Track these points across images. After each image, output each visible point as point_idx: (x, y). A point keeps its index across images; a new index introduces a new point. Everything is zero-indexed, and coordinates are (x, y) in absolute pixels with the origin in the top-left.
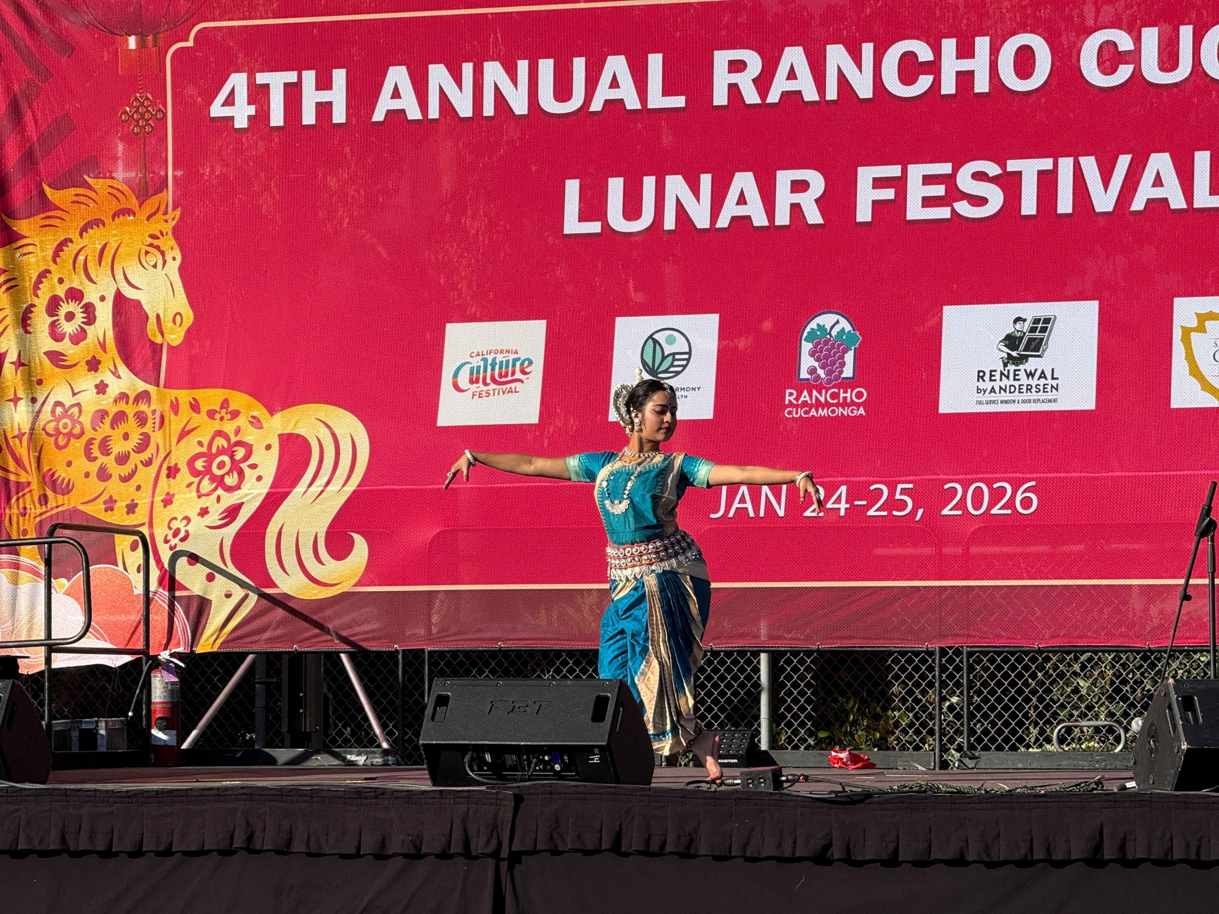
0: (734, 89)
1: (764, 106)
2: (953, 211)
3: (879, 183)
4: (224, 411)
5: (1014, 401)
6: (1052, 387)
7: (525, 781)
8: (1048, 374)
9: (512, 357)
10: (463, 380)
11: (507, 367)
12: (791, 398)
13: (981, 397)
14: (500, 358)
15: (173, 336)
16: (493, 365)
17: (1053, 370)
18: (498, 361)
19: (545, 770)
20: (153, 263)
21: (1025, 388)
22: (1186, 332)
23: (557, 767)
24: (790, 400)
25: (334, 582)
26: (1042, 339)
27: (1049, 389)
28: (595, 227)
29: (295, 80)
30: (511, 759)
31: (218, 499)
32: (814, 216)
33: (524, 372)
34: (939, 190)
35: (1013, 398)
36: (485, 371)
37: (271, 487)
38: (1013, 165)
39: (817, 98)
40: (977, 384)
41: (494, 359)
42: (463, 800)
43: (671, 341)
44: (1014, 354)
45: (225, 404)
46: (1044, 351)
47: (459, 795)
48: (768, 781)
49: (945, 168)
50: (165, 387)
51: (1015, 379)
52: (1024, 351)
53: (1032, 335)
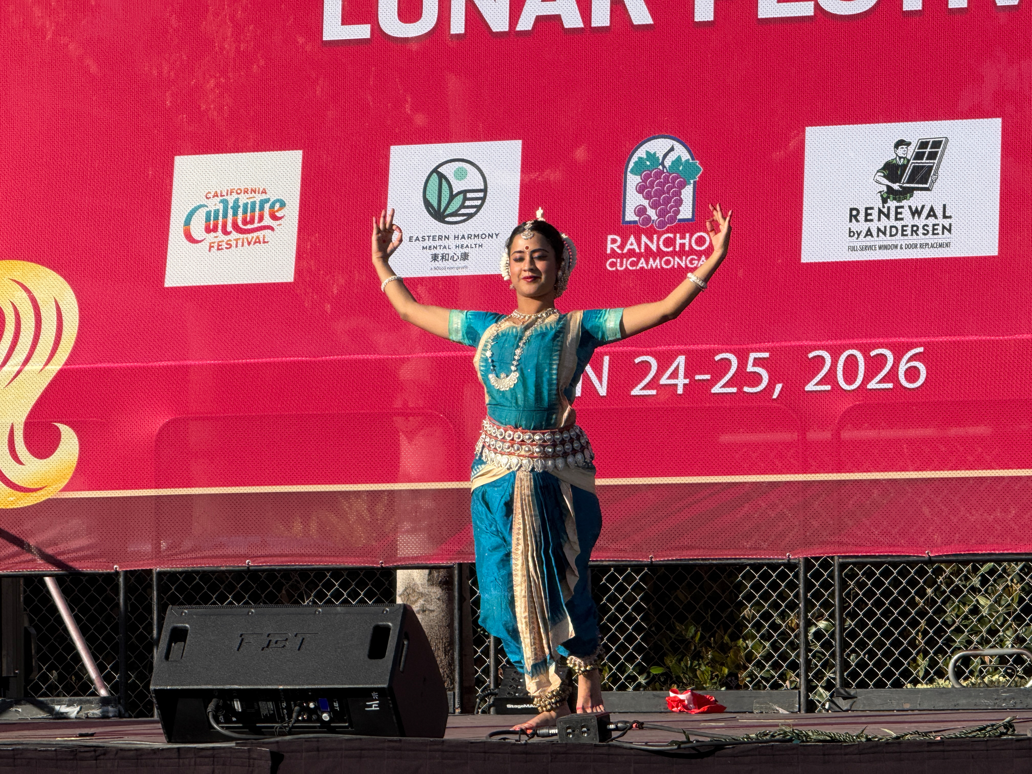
2: (817, 6)
5: (896, 247)
6: (944, 227)
7: (285, 735)
8: (939, 213)
9: (258, 198)
10: (197, 229)
11: (253, 210)
12: (615, 246)
13: (854, 241)
14: (243, 199)
16: (235, 208)
17: (944, 206)
18: (241, 204)
19: (309, 720)
21: (909, 229)
23: (326, 717)
24: (612, 249)
25: (36, 487)
26: (930, 168)
27: (940, 231)
28: (362, 32)
30: (267, 707)
32: (640, 15)
33: (274, 217)
35: (894, 243)
36: (225, 216)
40: (850, 225)
41: (237, 200)
42: (207, 760)
43: (461, 175)
44: (896, 186)
46: (933, 182)
47: (202, 753)
48: (592, 729)
51: (897, 219)
52: (908, 182)
53: (919, 162)
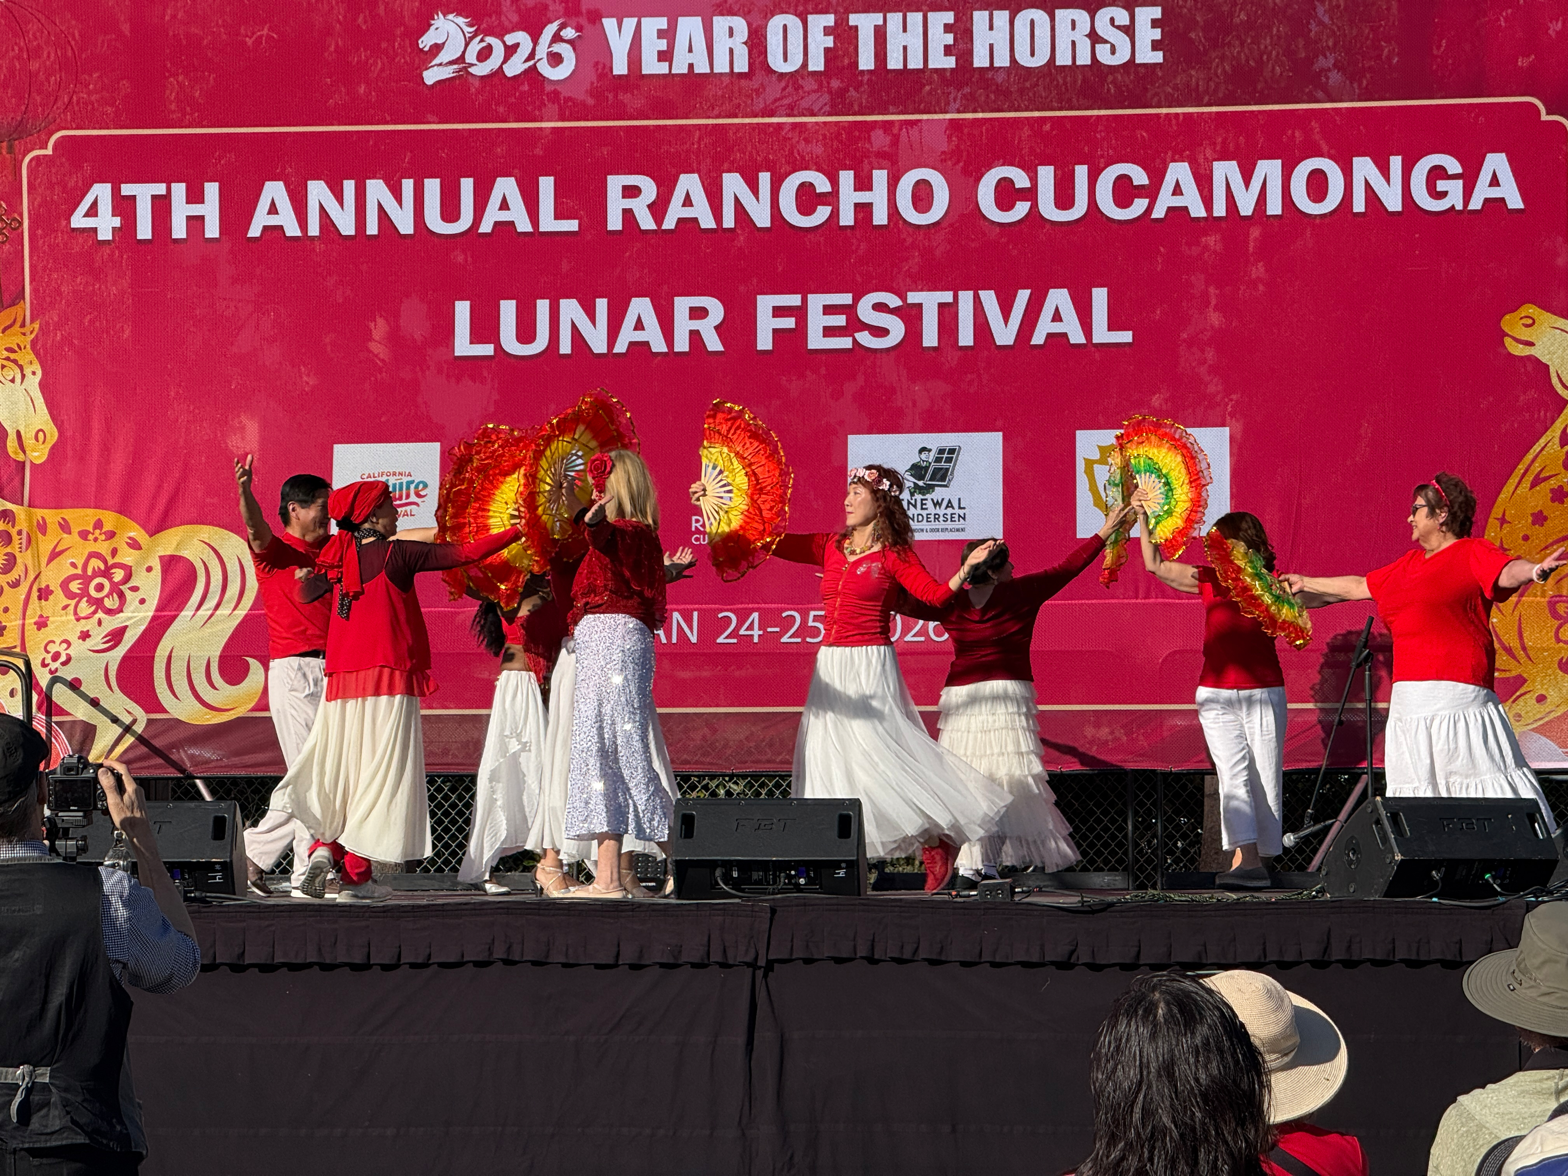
0: (628, 215)
1: (659, 233)
2: (855, 341)
3: (779, 312)
4: (97, 532)
5: (922, 530)
6: (959, 516)
7: (777, 894)
8: (956, 505)
9: (405, 480)
11: (401, 489)
12: (698, 525)
15: (36, 454)
17: (959, 499)
18: (391, 484)
19: (791, 883)
20: (10, 378)
21: (932, 517)
22: (1089, 463)
23: (802, 881)
24: (696, 527)
25: (228, 707)
26: (947, 469)
27: (956, 518)
28: (487, 350)
29: (164, 192)
30: (758, 873)
31: (100, 623)
32: (714, 344)
33: (418, 495)
34: (840, 320)
35: (922, 527)
37: (157, 610)
38: (913, 297)
39: (713, 226)
44: (921, 483)
45: (99, 524)
46: (950, 480)
48: (1005, 892)
49: (846, 299)
50: (30, 506)
52: (930, 480)
53: (938, 465)
